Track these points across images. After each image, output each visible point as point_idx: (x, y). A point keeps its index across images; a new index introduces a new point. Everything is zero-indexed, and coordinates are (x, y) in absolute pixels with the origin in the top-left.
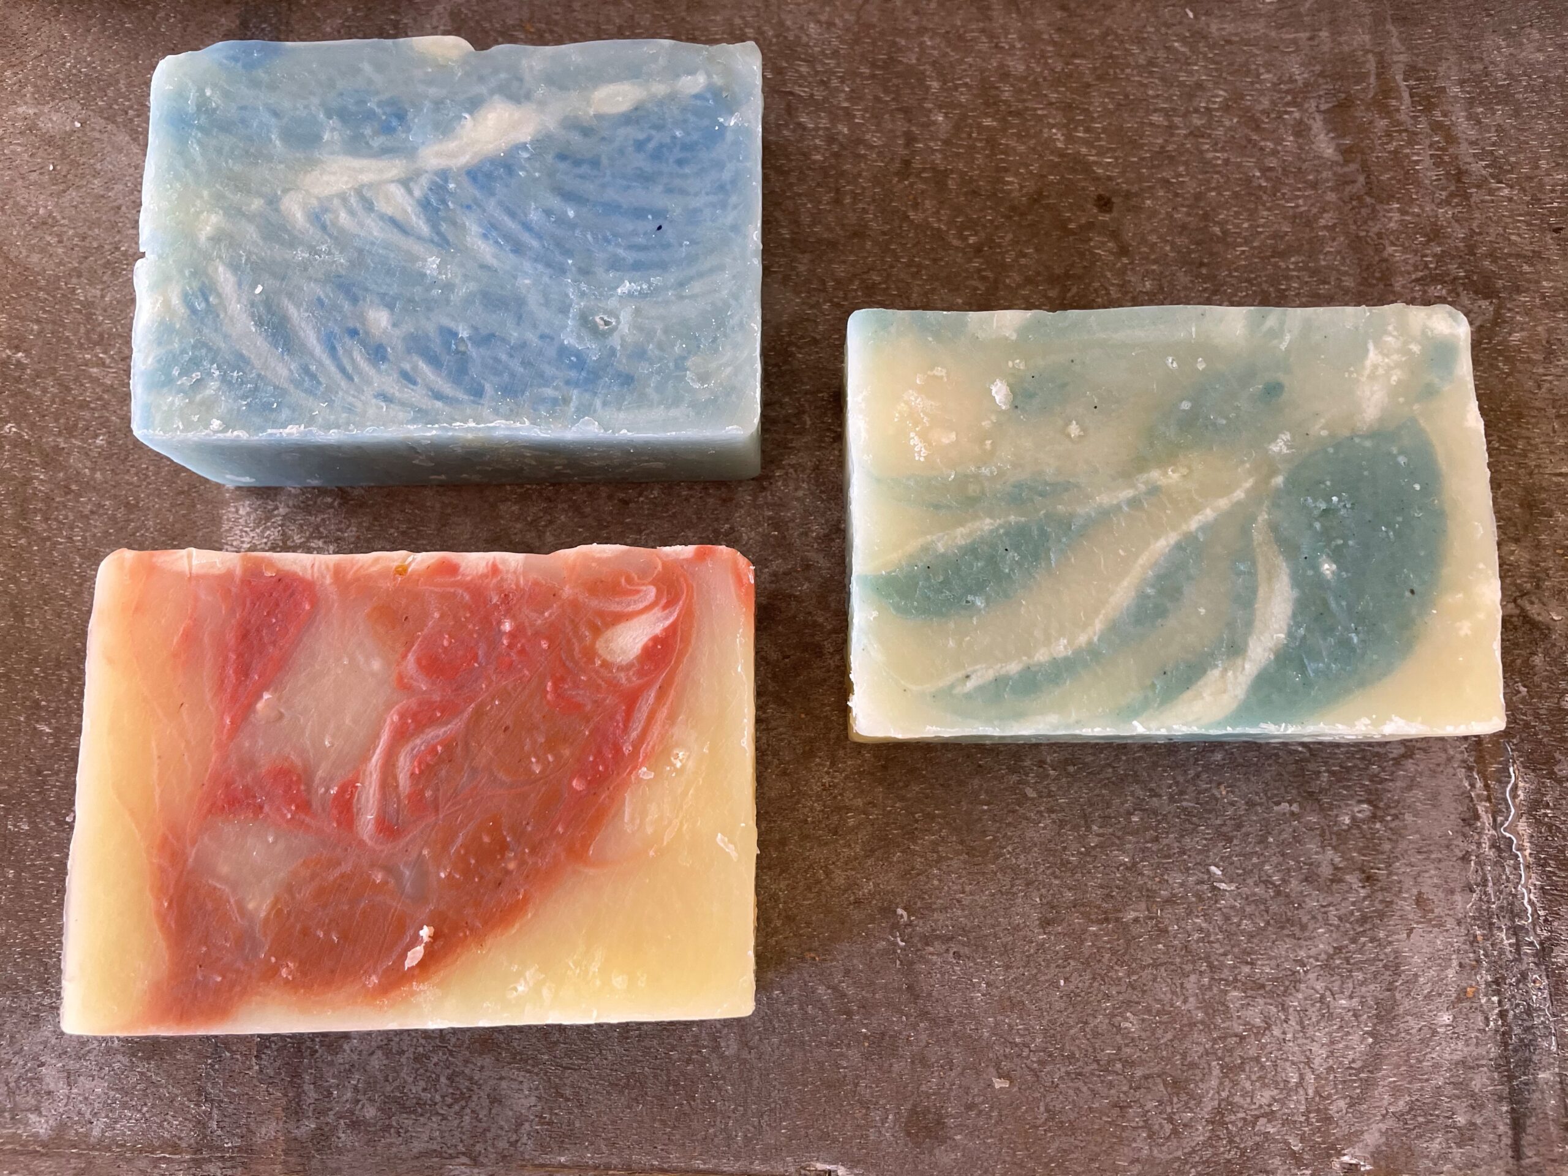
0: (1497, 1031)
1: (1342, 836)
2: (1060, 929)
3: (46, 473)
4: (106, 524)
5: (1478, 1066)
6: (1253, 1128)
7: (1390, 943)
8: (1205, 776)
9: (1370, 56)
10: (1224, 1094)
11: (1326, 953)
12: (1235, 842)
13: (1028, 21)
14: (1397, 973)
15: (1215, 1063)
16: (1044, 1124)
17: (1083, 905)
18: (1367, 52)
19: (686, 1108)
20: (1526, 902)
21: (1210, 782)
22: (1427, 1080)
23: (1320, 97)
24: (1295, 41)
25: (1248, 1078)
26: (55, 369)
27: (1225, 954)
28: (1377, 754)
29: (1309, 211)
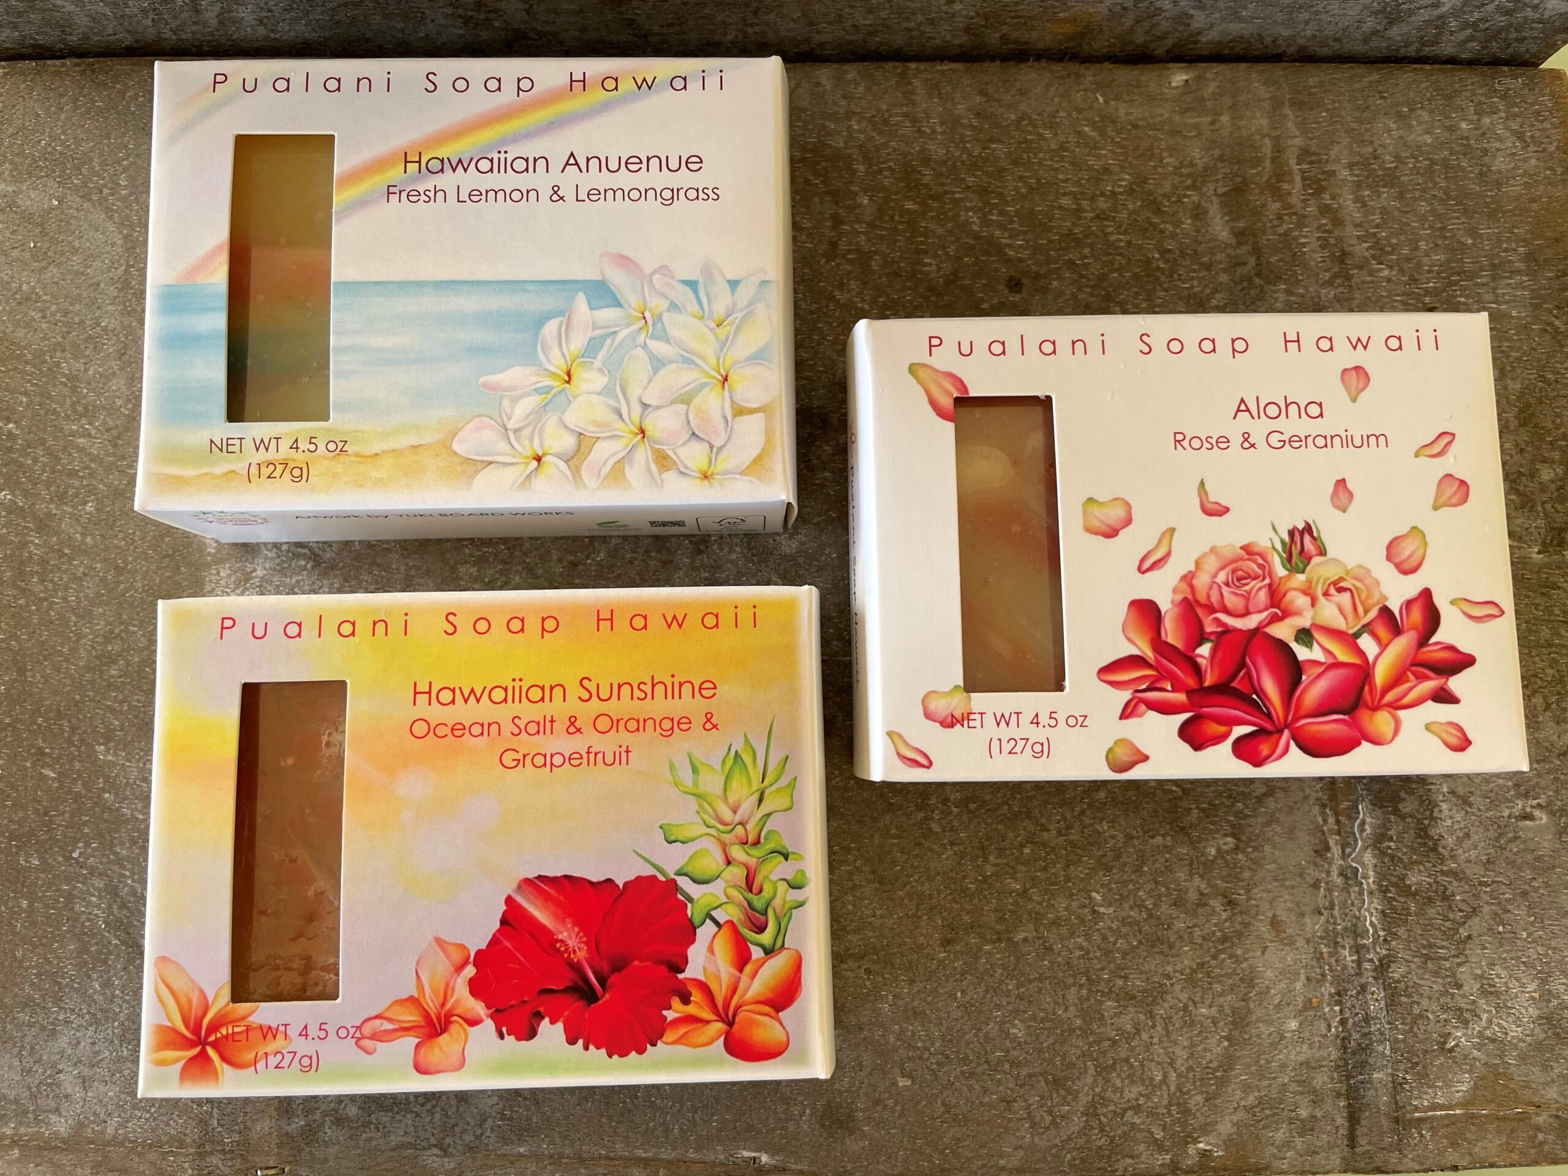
0: (1337, 1036)
1: (1209, 865)
2: (958, 948)
3: (40, 538)
4: (98, 586)
5: (1320, 1067)
6: (1122, 1119)
7: (1246, 959)
8: (1088, 813)
9: (1267, 141)
10: (1097, 1090)
11: (1191, 968)
12: (1114, 871)
13: (949, 106)
14: (1251, 985)
15: (1089, 1063)
16: (941, 1117)
17: (979, 926)
18: (1264, 136)
19: (630, 1105)
20: (1368, 923)
21: (1094, 818)
22: (1274, 1078)
23: (1217, 180)
24: (1197, 126)
25: (1119, 1076)
26: (44, 439)
27: (1102, 969)
28: (1242, 793)
29: (1202, 291)
